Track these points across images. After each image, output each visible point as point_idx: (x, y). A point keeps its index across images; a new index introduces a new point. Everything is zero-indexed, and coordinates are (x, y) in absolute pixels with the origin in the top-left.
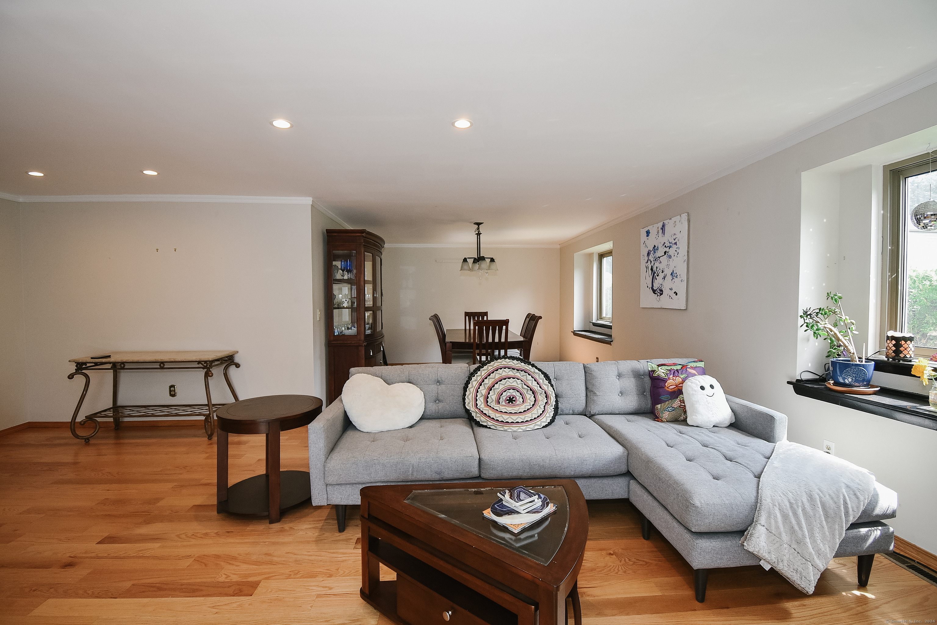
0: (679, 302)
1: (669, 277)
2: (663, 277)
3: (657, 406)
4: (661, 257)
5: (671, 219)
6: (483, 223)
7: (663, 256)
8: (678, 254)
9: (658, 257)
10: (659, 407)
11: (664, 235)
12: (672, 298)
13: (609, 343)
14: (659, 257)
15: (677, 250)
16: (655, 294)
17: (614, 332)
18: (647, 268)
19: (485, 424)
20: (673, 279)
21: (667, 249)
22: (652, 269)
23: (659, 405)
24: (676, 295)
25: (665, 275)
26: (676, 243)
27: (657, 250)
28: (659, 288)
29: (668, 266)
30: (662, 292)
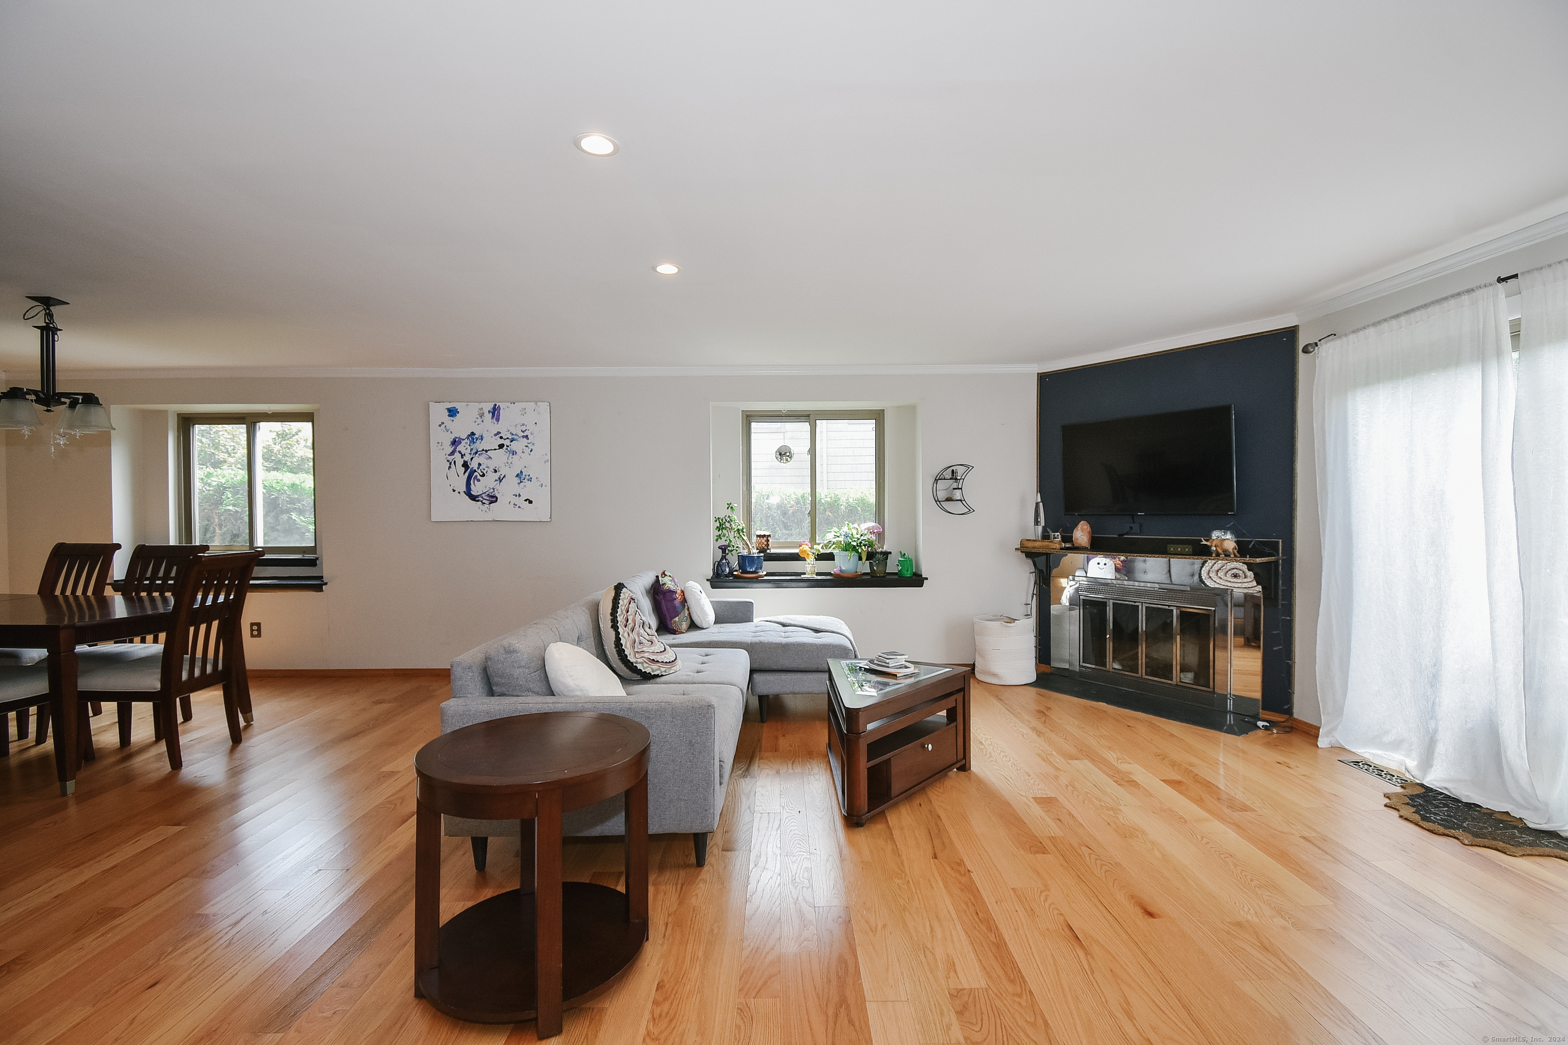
0: (540, 511)
1: (511, 479)
2: (497, 479)
3: (675, 619)
4: (489, 450)
5: (514, 403)
7: (495, 449)
8: (531, 451)
9: (483, 450)
11: (498, 420)
12: (519, 507)
13: (319, 588)
14: (486, 451)
15: (529, 445)
16: (478, 501)
17: (327, 569)
18: (453, 463)
20: (521, 482)
21: (506, 442)
22: (465, 465)
24: (531, 502)
25: (502, 477)
26: (527, 437)
27: (479, 441)
28: (488, 493)
29: (509, 464)
30: (493, 499)
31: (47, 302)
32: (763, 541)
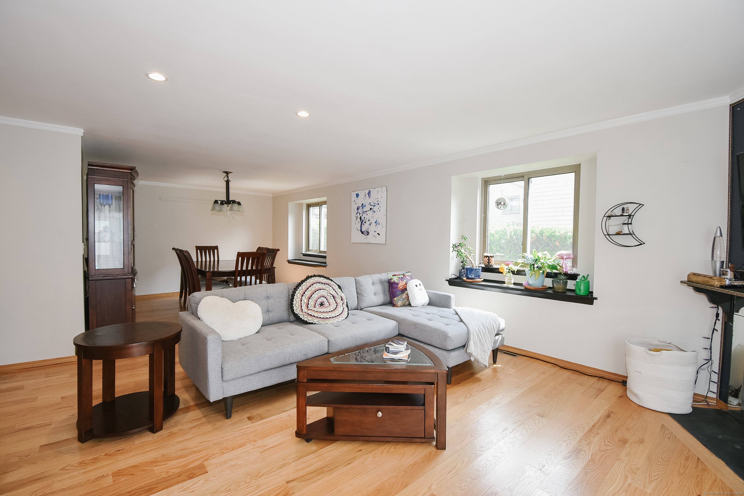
0: (381, 240)
1: (373, 224)
2: (369, 224)
3: (395, 299)
4: (367, 211)
5: (375, 189)
6: (232, 172)
7: (369, 211)
8: (380, 211)
9: (365, 211)
10: (396, 299)
11: (370, 197)
12: (376, 237)
13: (325, 266)
14: (366, 212)
15: (379, 208)
16: (363, 234)
17: (328, 260)
18: (357, 217)
19: (311, 322)
20: (376, 225)
21: (372, 207)
22: (360, 218)
23: (396, 298)
24: (379, 235)
25: (371, 223)
26: (378, 204)
27: (364, 207)
28: (366, 230)
29: (373, 217)
30: (368, 233)
31: (227, 173)
32: (486, 260)
